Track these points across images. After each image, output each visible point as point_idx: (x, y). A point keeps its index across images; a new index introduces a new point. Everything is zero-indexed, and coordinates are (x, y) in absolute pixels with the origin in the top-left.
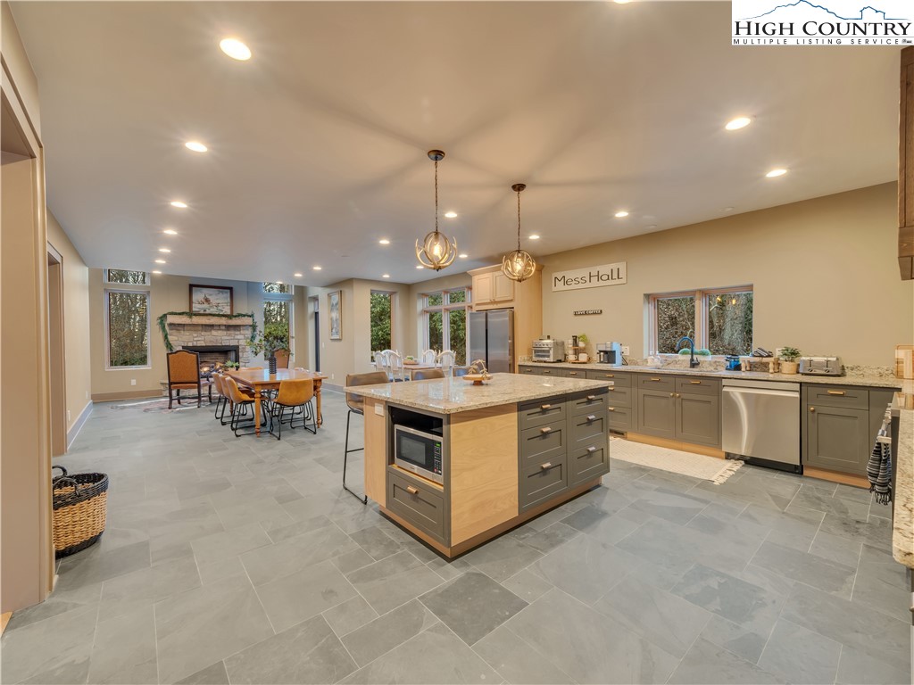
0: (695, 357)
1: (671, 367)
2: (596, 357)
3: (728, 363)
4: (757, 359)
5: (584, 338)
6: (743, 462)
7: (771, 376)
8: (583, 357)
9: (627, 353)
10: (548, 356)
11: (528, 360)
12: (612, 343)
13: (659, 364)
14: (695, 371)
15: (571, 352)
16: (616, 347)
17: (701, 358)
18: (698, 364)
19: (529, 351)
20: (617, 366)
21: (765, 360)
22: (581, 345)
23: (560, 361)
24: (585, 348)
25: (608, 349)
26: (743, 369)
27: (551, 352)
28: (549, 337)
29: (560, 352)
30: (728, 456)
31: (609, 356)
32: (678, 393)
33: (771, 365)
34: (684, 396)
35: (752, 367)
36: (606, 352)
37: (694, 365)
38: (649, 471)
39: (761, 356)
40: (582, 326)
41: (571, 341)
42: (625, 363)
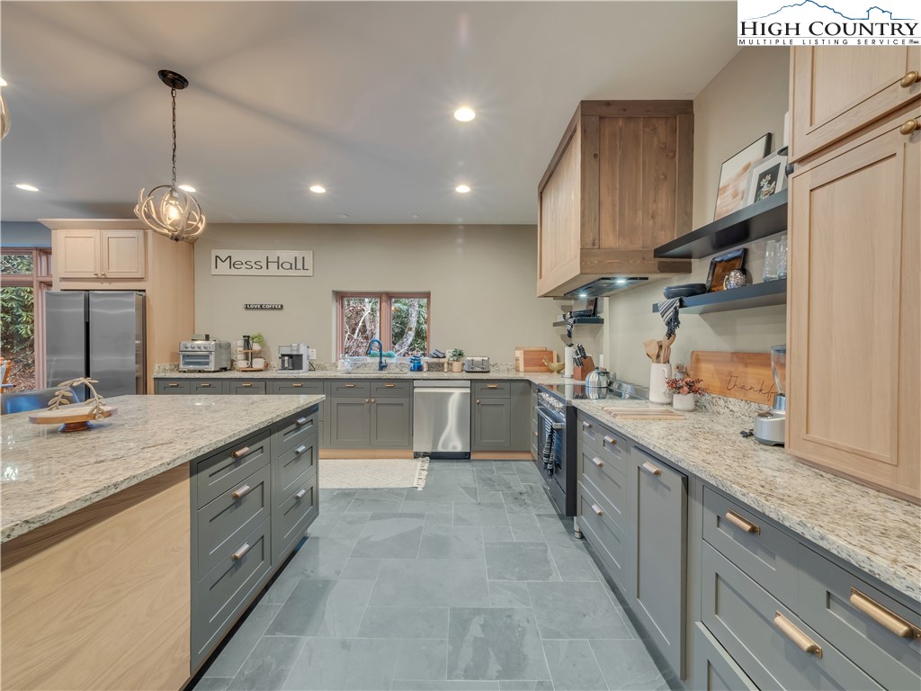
0: (383, 359)
1: (360, 370)
2: (276, 363)
3: (412, 365)
4: (436, 360)
5: (260, 339)
6: (428, 458)
7: (446, 375)
8: (258, 364)
9: (314, 357)
10: (207, 363)
11: (172, 370)
12: (299, 345)
13: (349, 368)
14: (384, 374)
15: (241, 357)
16: (303, 351)
17: (389, 360)
18: (386, 366)
19: (174, 357)
20: (303, 373)
21: (442, 360)
22: (256, 347)
23: (225, 369)
24: (260, 352)
25: (295, 353)
26: (425, 370)
27: (212, 358)
28: (207, 338)
29: (224, 357)
30: (417, 456)
31: (295, 361)
32: (373, 398)
33: (446, 365)
34: (379, 401)
35: (431, 367)
36: (290, 356)
37: (382, 367)
38: (354, 494)
39: (438, 357)
40: (255, 324)
41: (241, 343)
42: (312, 368)
